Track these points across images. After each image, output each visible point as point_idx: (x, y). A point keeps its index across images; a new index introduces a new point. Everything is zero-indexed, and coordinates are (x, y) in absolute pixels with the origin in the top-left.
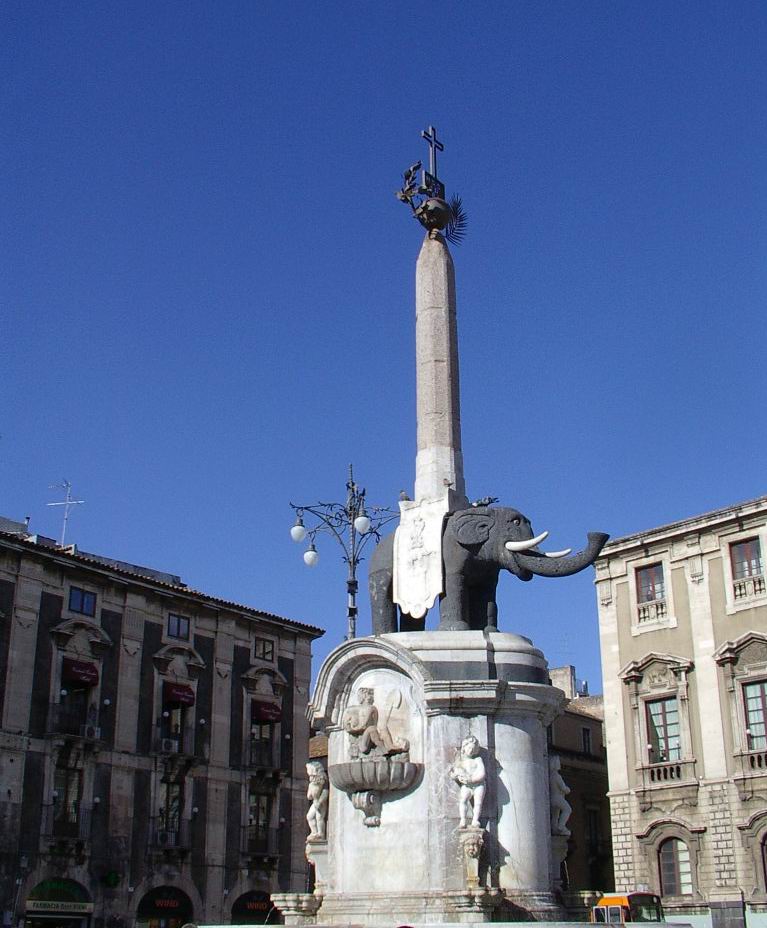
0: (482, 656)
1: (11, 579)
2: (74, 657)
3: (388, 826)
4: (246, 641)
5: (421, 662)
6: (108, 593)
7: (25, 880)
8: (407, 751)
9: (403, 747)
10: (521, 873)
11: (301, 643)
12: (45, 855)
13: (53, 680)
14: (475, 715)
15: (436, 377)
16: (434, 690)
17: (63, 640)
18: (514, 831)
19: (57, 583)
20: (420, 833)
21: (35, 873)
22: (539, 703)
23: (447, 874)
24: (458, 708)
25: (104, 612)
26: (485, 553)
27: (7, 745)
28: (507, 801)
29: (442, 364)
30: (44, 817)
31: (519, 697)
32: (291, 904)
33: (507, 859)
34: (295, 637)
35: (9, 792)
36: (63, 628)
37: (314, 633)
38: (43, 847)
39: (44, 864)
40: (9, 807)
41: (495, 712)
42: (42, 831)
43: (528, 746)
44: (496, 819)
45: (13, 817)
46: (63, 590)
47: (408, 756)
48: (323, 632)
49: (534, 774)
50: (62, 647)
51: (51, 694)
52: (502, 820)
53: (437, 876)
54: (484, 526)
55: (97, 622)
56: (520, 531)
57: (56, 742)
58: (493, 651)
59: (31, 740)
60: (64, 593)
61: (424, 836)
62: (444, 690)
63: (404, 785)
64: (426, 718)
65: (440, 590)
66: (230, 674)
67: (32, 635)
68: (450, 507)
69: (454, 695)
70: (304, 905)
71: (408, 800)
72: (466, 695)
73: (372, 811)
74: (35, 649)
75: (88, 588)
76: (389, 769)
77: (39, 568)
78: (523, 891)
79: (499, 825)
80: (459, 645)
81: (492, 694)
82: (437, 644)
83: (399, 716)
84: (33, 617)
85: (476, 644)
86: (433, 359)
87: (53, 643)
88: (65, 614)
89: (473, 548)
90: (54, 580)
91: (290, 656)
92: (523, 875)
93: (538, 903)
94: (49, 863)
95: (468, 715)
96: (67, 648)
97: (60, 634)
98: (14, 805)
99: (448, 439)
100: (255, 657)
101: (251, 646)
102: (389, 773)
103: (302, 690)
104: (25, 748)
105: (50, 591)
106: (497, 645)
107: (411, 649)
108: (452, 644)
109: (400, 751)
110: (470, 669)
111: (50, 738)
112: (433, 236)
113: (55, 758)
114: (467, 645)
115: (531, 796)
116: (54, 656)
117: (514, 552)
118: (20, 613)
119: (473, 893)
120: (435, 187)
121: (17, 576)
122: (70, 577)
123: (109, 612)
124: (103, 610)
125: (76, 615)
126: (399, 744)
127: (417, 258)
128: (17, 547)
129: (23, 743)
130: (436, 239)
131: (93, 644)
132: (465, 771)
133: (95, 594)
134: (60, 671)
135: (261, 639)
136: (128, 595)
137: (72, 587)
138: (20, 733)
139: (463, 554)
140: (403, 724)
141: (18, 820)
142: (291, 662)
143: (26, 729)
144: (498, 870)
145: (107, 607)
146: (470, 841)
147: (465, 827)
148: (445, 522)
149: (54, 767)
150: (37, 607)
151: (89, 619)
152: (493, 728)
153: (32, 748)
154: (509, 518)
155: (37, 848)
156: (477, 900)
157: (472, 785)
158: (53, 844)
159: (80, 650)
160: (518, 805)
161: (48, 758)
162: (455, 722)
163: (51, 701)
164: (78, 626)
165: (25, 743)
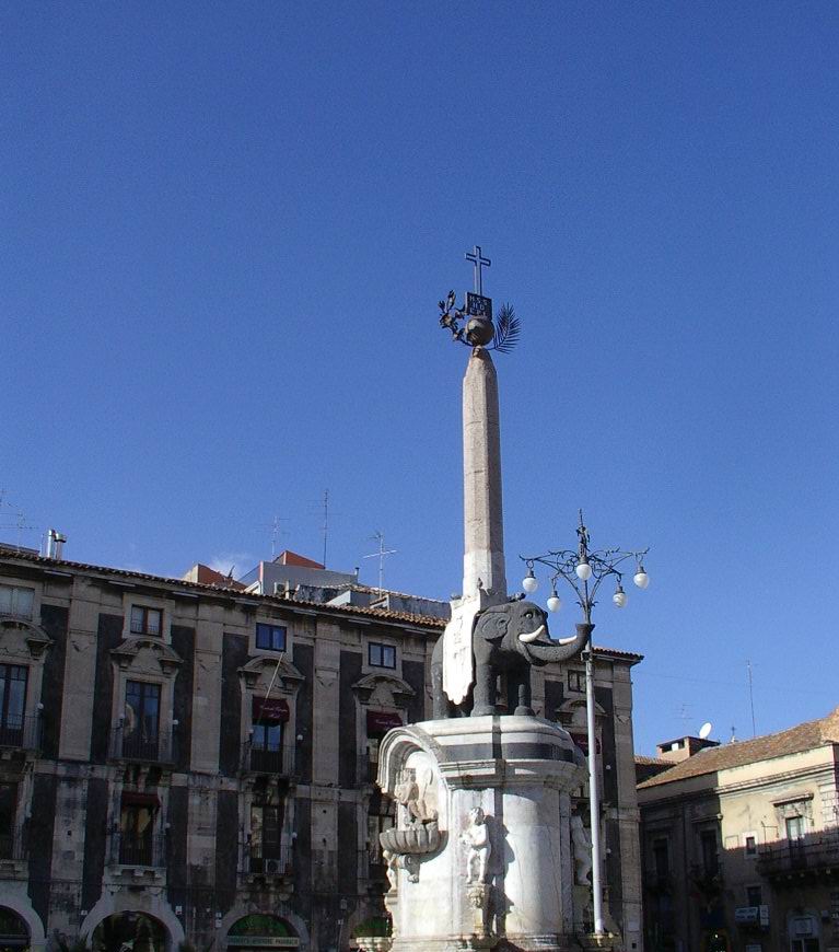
0: (488, 739)
1: (310, 643)
2: (379, 709)
3: (424, 882)
4: (557, 675)
5: (438, 747)
6: (407, 645)
7: (346, 921)
8: (436, 820)
9: (432, 817)
10: (523, 920)
11: (619, 671)
12: (363, 897)
13: (358, 734)
14: (485, 788)
15: (476, 487)
16: (445, 770)
17: (365, 694)
18: (518, 884)
19: (355, 640)
20: (446, 888)
21: (356, 914)
22: (536, 777)
23: (462, 921)
24: (468, 783)
25: (404, 663)
26: (505, 645)
27: (320, 798)
28: (512, 859)
29: (481, 474)
30: (360, 861)
31: (517, 771)
32: (369, 946)
33: (511, 908)
34: (611, 665)
35: (324, 841)
36: (364, 683)
37: (631, 660)
38: (361, 890)
39: (363, 905)
40: (326, 855)
41: (502, 783)
42: (359, 875)
43: (534, 813)
44: (503, 874)
45: (331, 864)
46: (360, 646)
47: (436, 824)
48: (642, 657)
49: (539, 835)
50: (364, 701)
51: (358, 746)
52: (508, 875)
53: (457, 923)
54: (503, 622)
55: (398, 674)
56: (532, 623)
57: (365, 792)
58: (500, 733)
59: (342, 791)
60: (362, 649)
61: (448, 890)
62: (453, 769)
63: (432, 848)
64: (450, 792)
65: (470, 680)
66: (543, 710)
67: (335, 692)
68: (482, 604)
69: (462, 773)
70: (379, 946)
71: (437, 860)
72: (472, 773)
73: (414, 870)
74: (338, 706)
75: (386, 642)
76: (416, 836)
77: (335, 629)
78: (524, 934)
79: (506, 880)
80: (470, 730)
81: (492, 771)
82: (453, 730)
83: (431, 791)
84: (334, 675)
85: (483, 729)
86: (473, 471)
87: (356, 698)
88: (365, 669)
89: (496, 642)
90: (351, 638)
91: (607, 685)
92: (526, 921)
93: (538, 945)
94: (368, 904)
95: (480, 789)
96: (370, 701)
97: (361, 690)
98: (330, 852)
99: (485, 542)
100: (570, 689)
101: (564, 679)
102: (416, 839)
103: (624, 718)
104: (336, 798)
105: (348, 649)
106: (503, 728)
107: (434, 736)
108: (464, 729)
109: (430, 821)
110: (477, 750)
111: (360, 788)
112: (476, 354)
113: (367, 807)
114: (477, 730)
115: (536, 854)
116: (358, 710)
117: (526, 644)
118: (320, 673)
119: (464, 938)
120: (479, 304)
121: (315, 639)
122: (366, 634)
123: (409, 662)
124: (403, 661)
125: (377, 669)
126: (430, 815)
127: (464, 375)
128: (310, 612)
129: (334, 794)
130: (477, 356)
131: (396, 695)
132: (471, 836)
133: (394, 647)
134: (365, 724)
135: (574, 672)
136: (428, 644)
137: (370, 643)
138: (330, 785)
139: (488, 647)
140: (434, 797)
141: (335, 866)
142: (610, 691)
143: (335, 780)
144: (504, 918)
145: (407, 658)
146: (473, 895)
147: (470, 883)
148: (476, 619)
149: (366, 815)
150: (337, 666)
151: (391, 672)
152: (502, 798)
153: (343, 799)
154: (521, 612)
155: (356, 890)
156: (468, 943)
157: (477, 848)
158: (370, 886)
159: (382, 702)
160: (521, 863)
161: (359, 807)
162: (469, 794)
163: (358, 753)
164: (380, 679)
165: (336, 794)
